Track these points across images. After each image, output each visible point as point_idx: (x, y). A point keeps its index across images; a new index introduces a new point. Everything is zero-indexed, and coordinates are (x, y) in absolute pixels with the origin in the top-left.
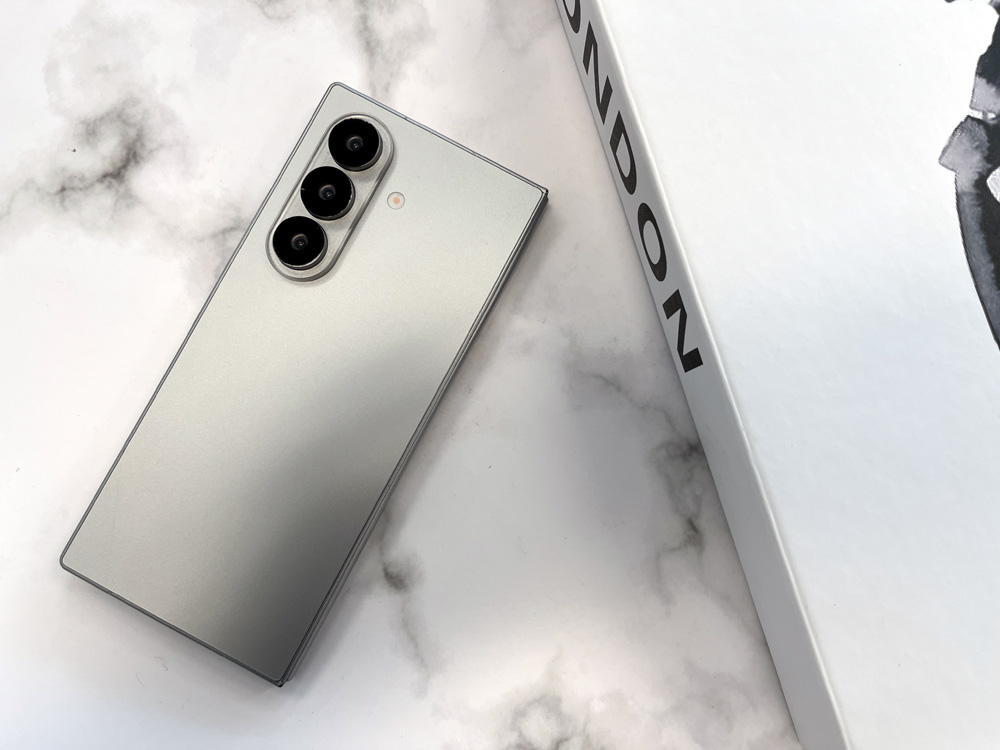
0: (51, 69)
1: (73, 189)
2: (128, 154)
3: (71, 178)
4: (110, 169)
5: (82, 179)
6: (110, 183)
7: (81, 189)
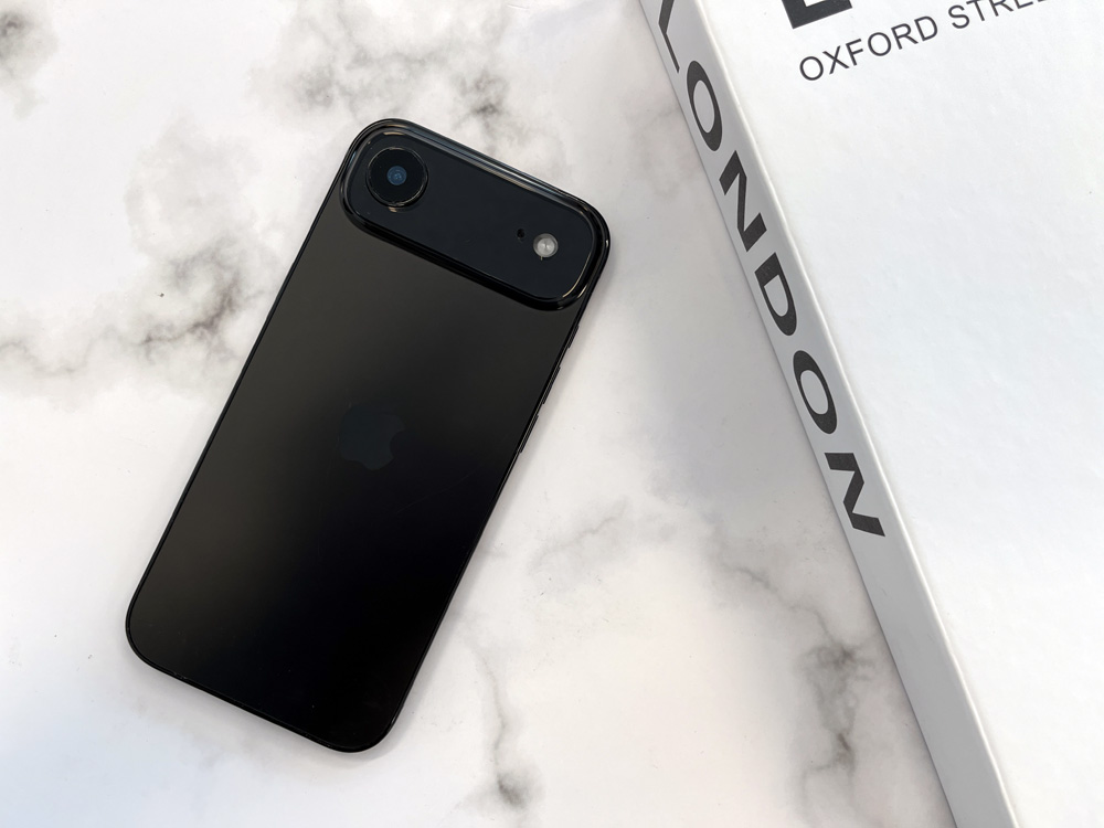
0: (133, 198)
1: (160, 339)
2: (223, 301)
3: (158, 327)
4: (202, 318)
5: (171, 328)
6: (202, 333)
7: (169, 340)
